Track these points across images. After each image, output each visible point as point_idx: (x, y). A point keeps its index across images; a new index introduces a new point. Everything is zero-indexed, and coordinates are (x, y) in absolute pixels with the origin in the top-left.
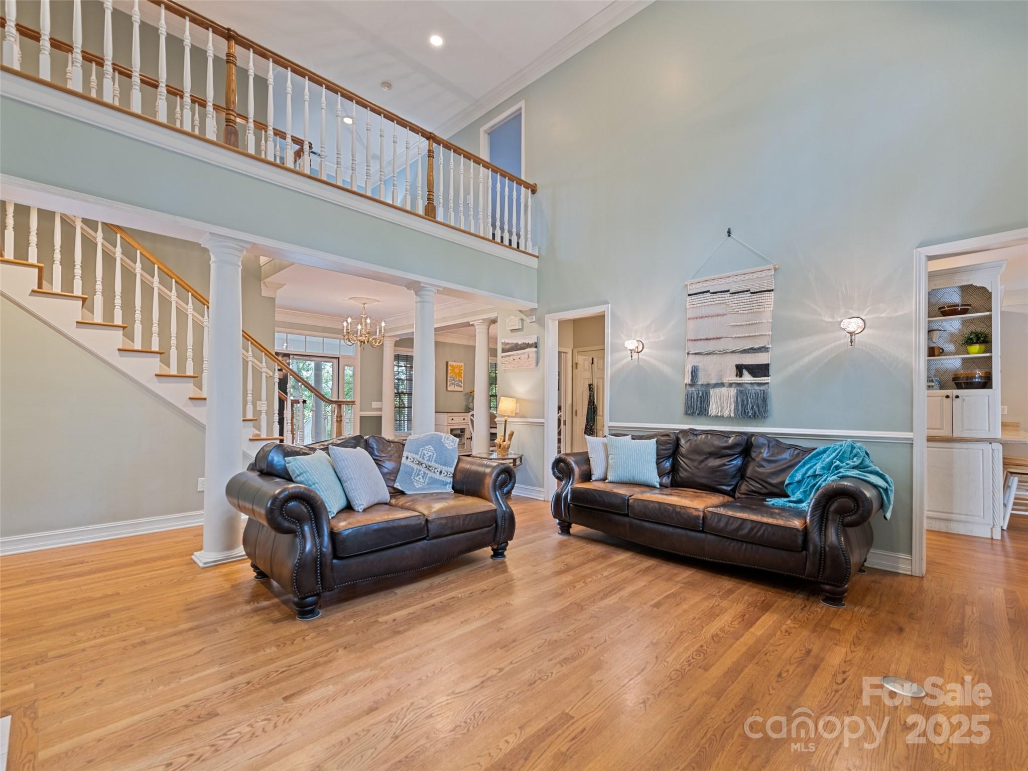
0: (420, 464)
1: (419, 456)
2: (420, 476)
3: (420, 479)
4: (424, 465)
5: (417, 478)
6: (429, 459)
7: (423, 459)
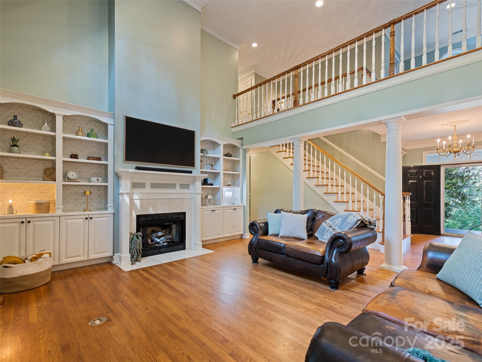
0: (331, 227)
1: (332, 223)
2: (329, 233)
3: (328, 234)
4: (332, 228)
5: (327, 234)
6: (336, 225)
7: (333, 225)
